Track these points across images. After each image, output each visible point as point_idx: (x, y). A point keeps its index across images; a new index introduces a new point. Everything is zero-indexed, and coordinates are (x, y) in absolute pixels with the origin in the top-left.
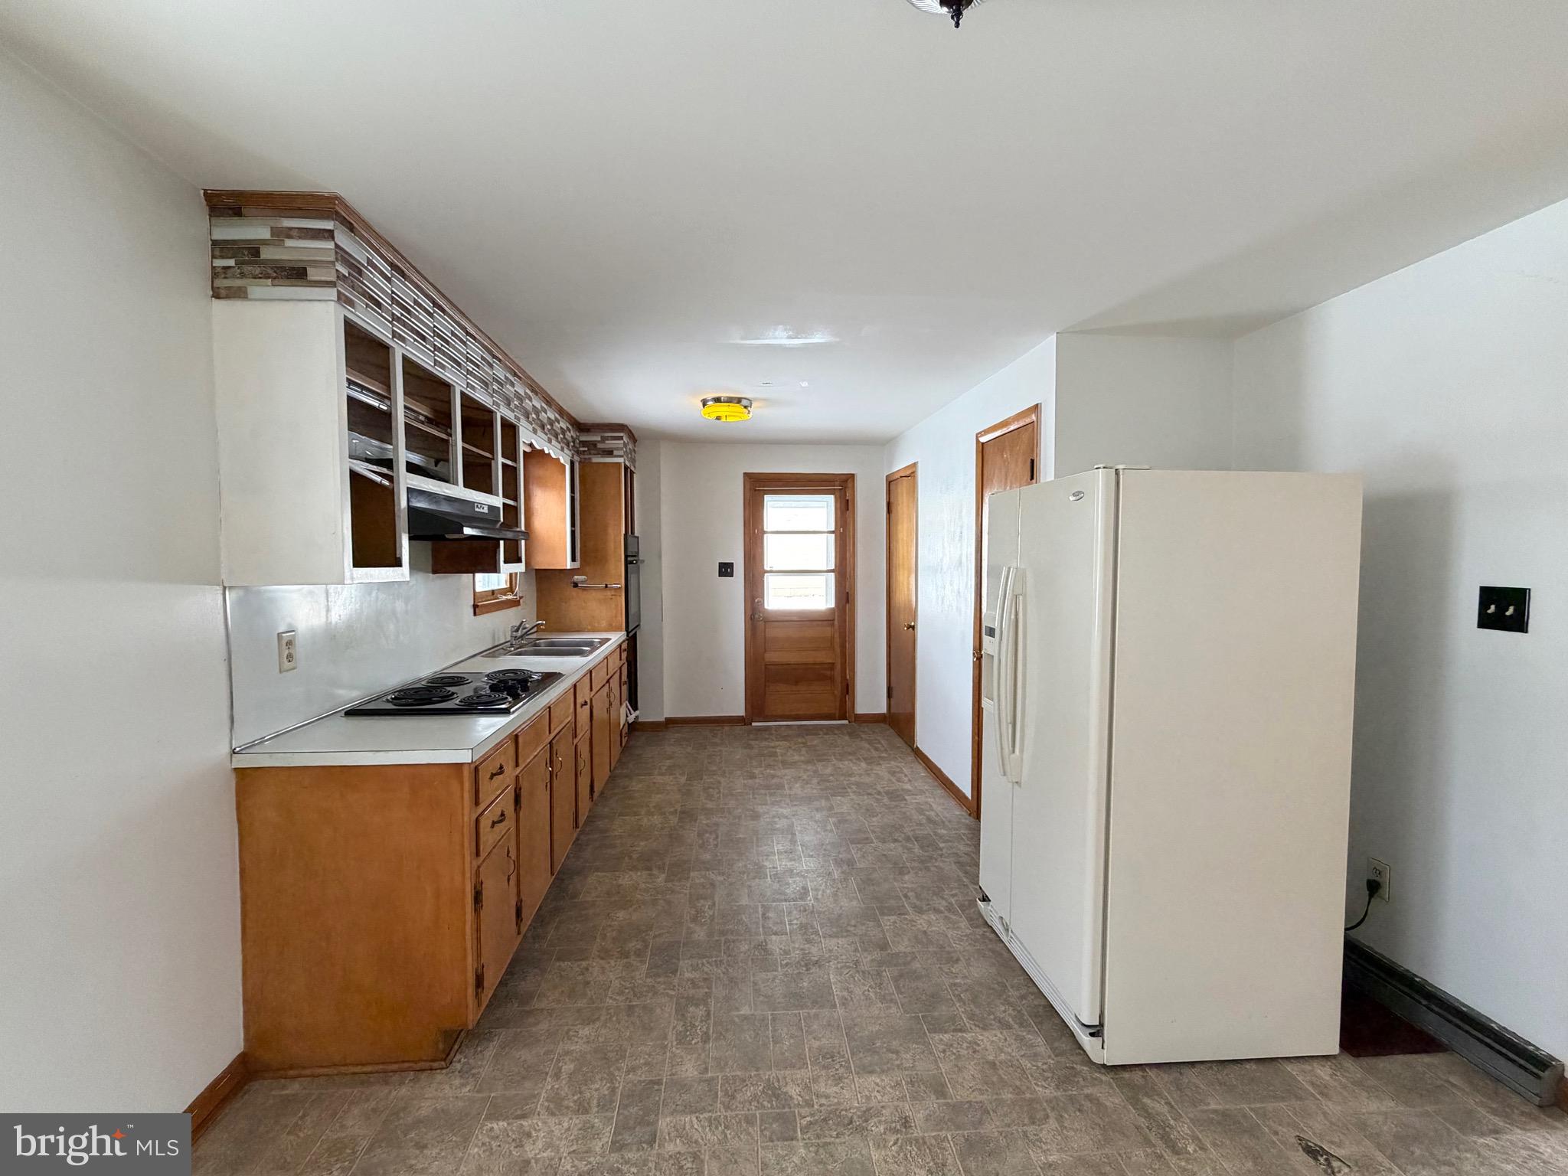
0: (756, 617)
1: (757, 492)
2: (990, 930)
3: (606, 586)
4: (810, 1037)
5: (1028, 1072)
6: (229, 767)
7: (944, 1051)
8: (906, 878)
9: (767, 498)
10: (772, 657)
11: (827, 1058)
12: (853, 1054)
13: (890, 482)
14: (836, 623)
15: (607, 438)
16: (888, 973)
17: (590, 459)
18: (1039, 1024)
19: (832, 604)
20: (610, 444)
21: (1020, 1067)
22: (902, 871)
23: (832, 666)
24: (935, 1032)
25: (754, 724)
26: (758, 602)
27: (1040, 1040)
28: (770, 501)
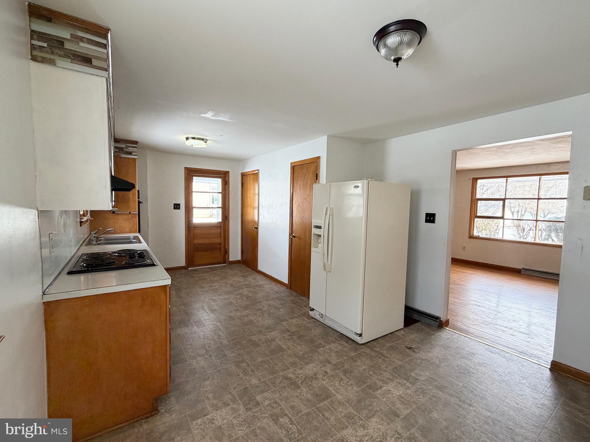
0: (190, 227)
1: (190, 175)
2: (314, 319)
3: (130, 213)
4: (285, 360)
5: (346, 351)
6: (42, 301)
7: (324, 352)
8: (281, 310)
9: (194, 178)
10: (196, 241)
11: (294, 364)
12: (301, 361)
13: (243, 175)
14: (222, 227)
15: (129, 147)
16: (295, 337)
17: (120, 155)
18: (342, 339)
19: (220, 220)
20: (130, 149)
21: (344, 350)
22: (278, 309)
23: (220, 244)
24: (318, 349)
25: (189, 269)
26: (191, 220)
27: (344, 343)
28: (195, 179)
